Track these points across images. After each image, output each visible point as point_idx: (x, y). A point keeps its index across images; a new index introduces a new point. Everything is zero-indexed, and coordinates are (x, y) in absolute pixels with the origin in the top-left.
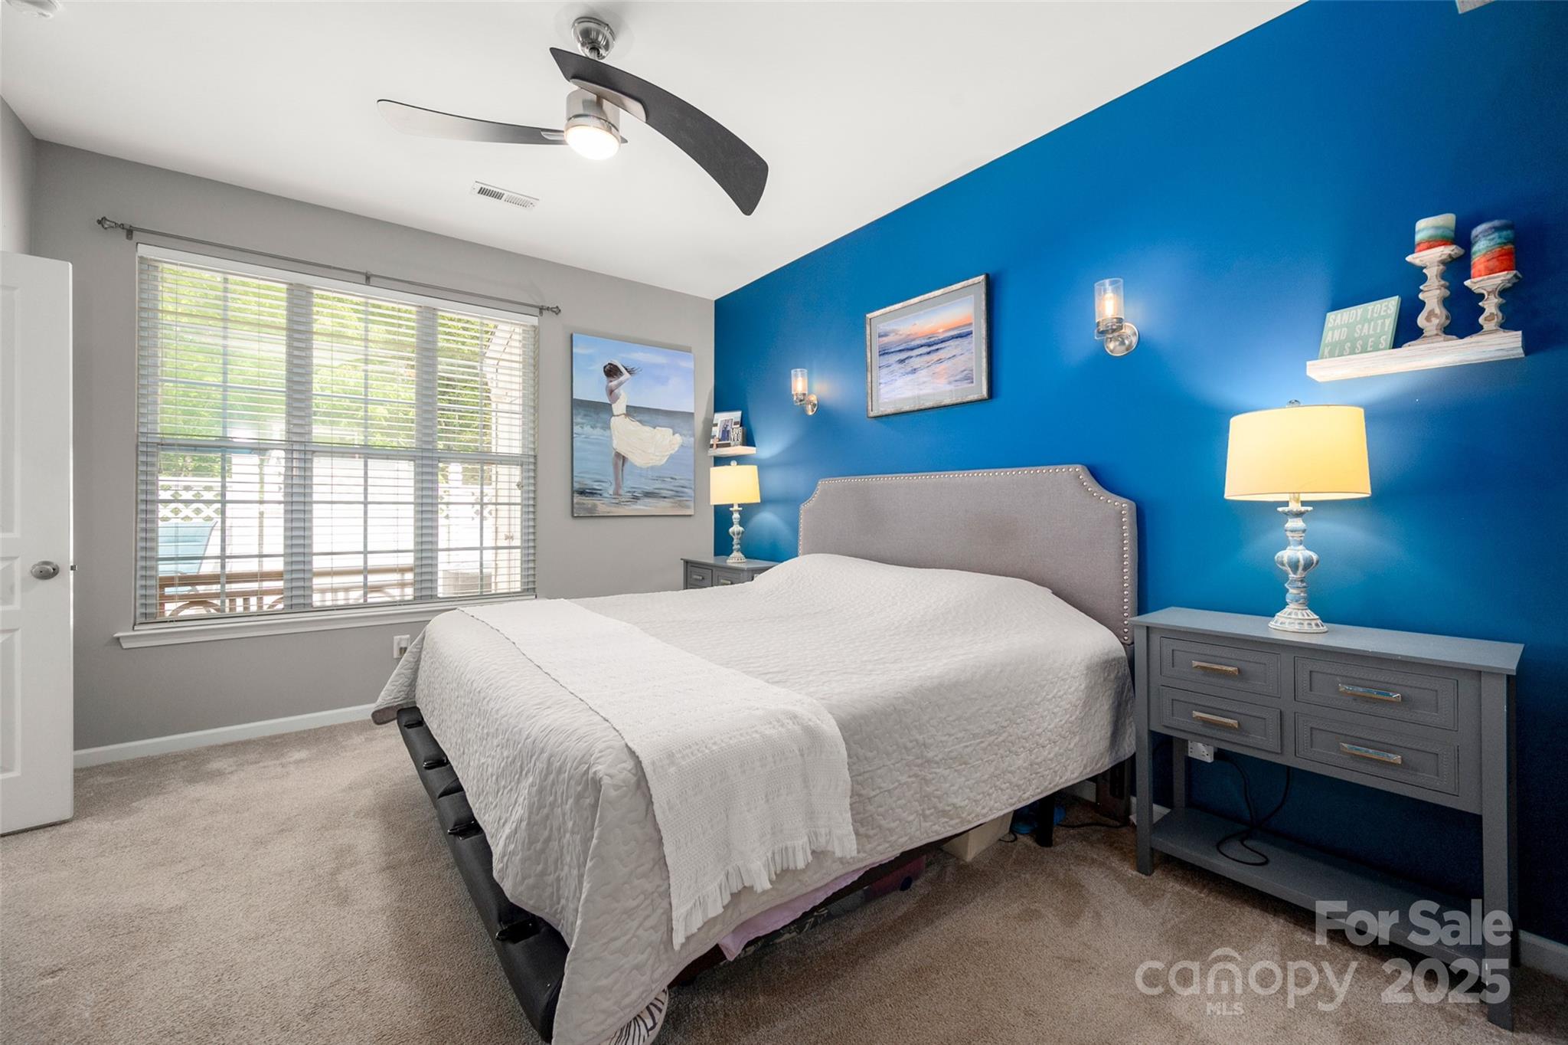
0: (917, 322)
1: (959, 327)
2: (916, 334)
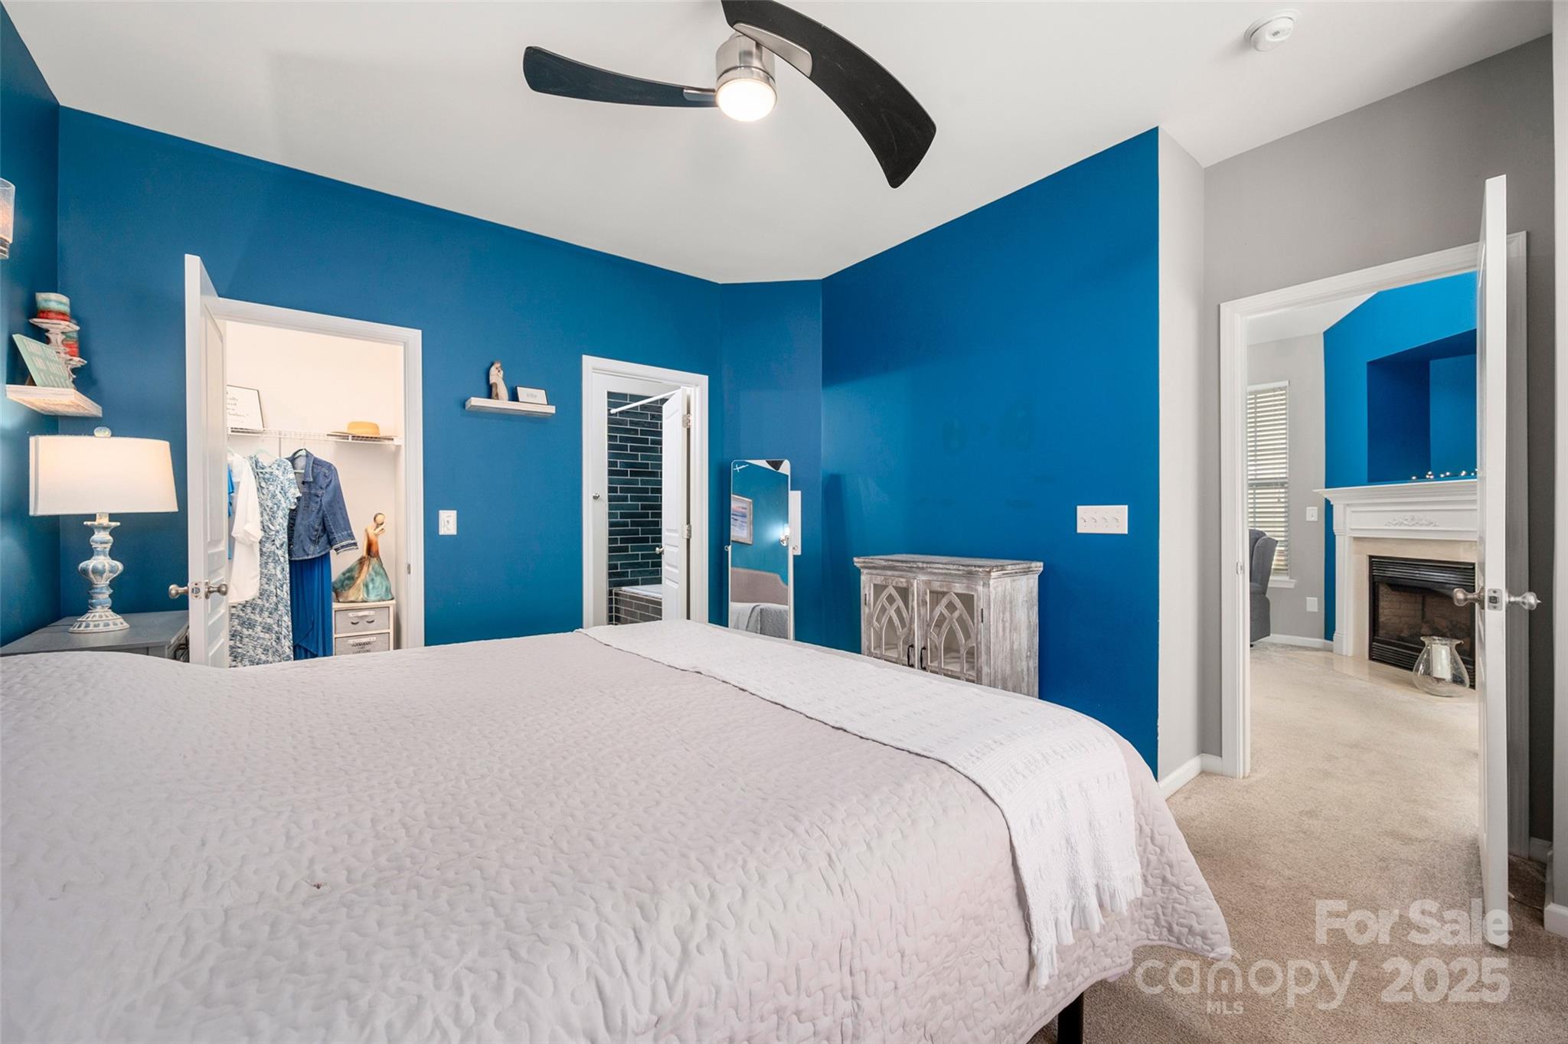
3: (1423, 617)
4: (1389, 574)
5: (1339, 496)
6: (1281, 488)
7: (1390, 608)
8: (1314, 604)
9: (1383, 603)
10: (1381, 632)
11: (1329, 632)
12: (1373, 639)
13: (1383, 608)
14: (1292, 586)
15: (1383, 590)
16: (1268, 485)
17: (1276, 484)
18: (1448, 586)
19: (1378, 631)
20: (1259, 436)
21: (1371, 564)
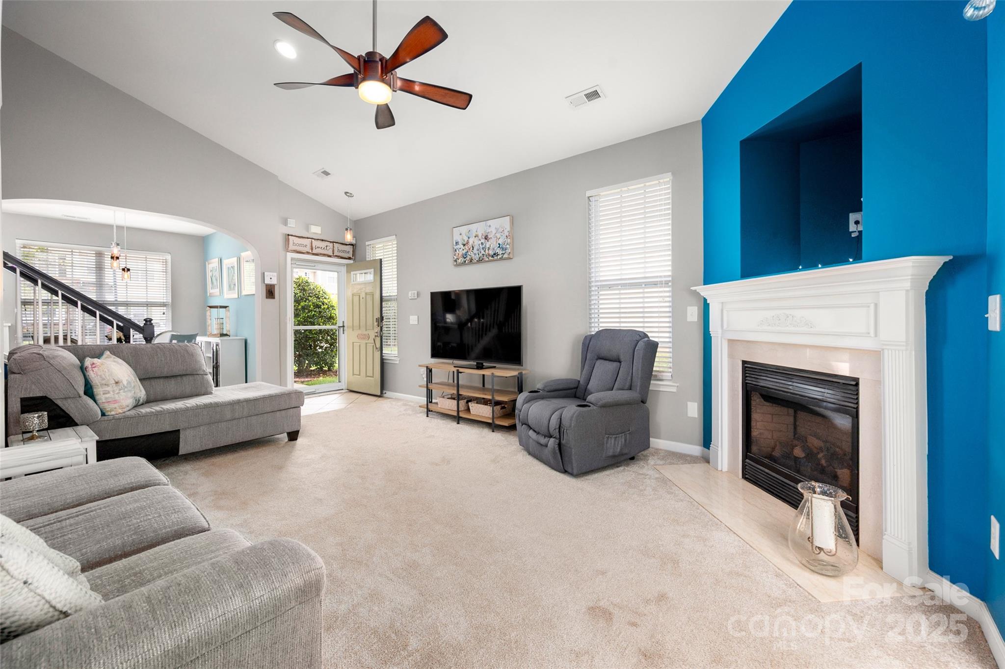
3: (795, 433)
4: (762, 383)
5: (715, 293)
6: (665, 287)
7: (762, 421)
8: (694, 410)
9: (755, 416)
10: (754, 448)
11: (707, 440)
12: (746, 455)
13: (757, 421)
14: (674, 390)
15: (756, 400)
16: (655, 284)
17: (661, 282)
18: (825, 404)
19: (750, 446)
20: (649, 232)
21: (744, 369)
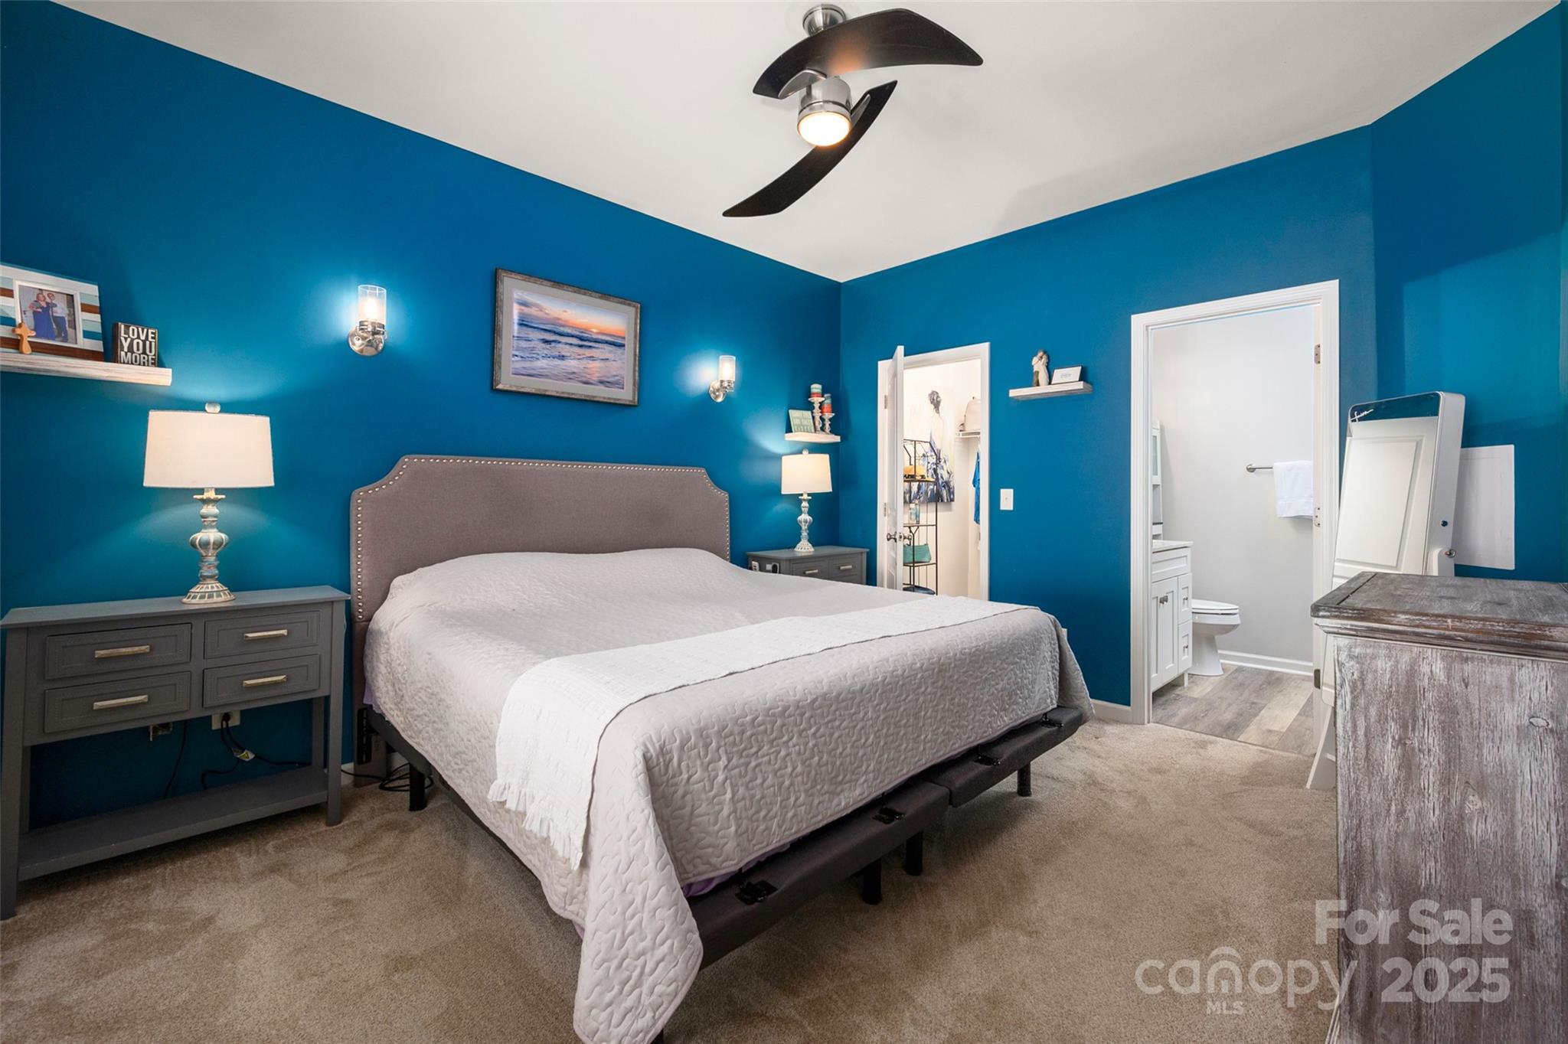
0: (568, 310)
1: (615, 336)
2: (566, 321)
